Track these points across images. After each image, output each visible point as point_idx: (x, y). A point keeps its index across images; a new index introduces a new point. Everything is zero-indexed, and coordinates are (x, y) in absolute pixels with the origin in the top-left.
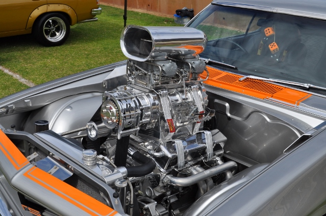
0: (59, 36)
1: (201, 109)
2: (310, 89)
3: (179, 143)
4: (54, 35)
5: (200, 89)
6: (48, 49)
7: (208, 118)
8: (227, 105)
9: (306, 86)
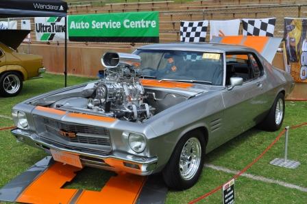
0: (15, 90)
1: (142, 93)
2: (193, 82)
3: (134, 107)
4: (10, 88)
5: (140, 84)
6: (7, 99)
7: (146, 97)
8: (154, 94)
9: (191, 81)
